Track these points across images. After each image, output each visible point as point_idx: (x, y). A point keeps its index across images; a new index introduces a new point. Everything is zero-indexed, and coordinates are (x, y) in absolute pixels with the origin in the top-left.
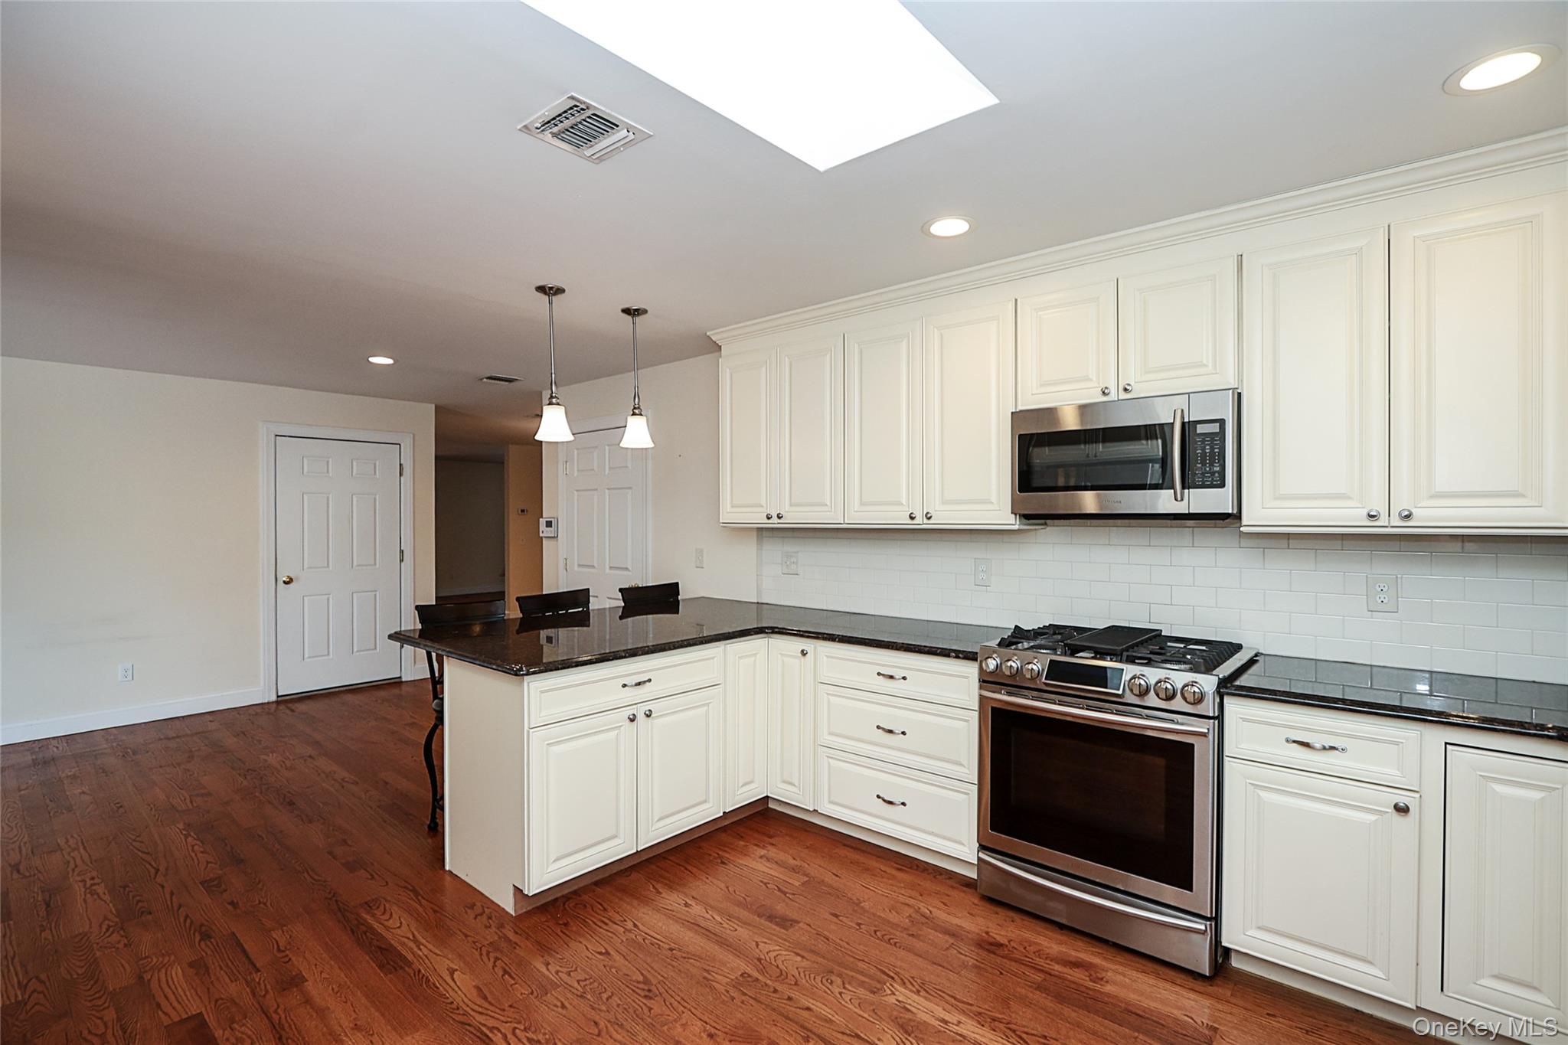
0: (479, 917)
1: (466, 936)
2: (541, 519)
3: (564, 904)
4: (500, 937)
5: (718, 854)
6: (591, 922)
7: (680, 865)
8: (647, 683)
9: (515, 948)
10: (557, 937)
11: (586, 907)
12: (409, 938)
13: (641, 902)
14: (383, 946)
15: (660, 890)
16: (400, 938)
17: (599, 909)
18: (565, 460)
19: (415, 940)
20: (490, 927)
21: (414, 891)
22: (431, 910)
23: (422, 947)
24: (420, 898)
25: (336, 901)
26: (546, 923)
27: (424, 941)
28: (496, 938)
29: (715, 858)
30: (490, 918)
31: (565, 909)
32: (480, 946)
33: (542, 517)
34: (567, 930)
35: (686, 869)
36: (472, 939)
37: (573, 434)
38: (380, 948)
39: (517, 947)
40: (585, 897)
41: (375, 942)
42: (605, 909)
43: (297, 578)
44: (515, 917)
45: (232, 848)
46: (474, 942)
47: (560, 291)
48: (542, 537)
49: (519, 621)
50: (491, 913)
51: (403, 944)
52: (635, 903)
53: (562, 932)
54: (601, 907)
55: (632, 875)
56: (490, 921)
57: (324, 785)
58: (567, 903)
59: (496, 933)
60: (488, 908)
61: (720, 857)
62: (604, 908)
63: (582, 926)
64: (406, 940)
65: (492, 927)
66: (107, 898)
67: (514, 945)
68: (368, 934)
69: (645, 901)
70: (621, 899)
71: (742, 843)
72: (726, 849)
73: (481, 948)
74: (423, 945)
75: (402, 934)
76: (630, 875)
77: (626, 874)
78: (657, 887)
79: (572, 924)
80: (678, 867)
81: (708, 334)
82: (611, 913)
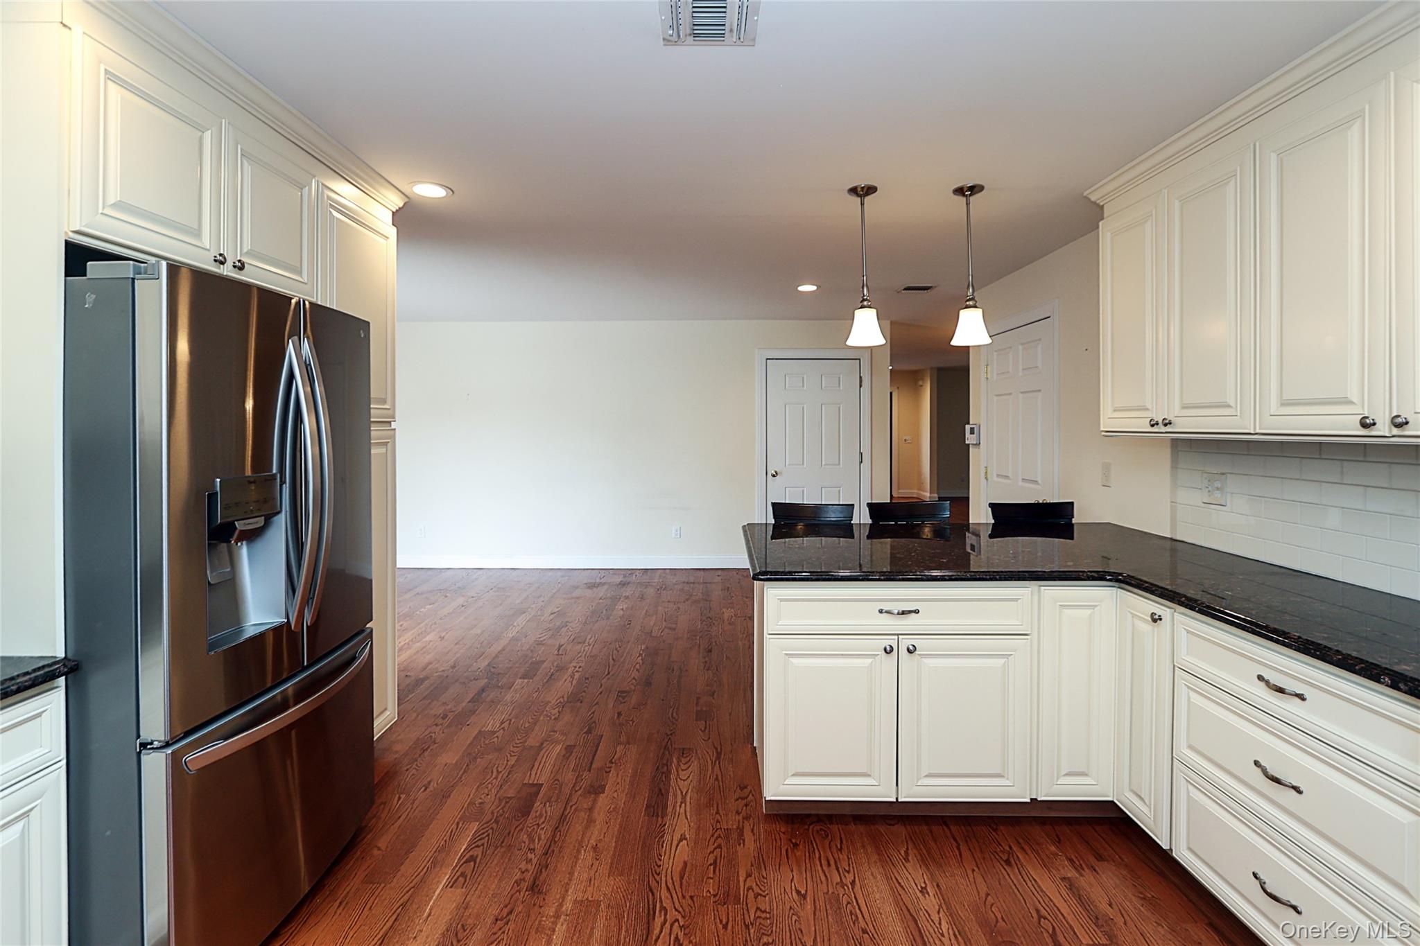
0: (740, 800)
1: (717, 813)
2: (967, 426)
3: (810, 824)
4: (738, 828)
5: (1010, 848)
6: (817, 855)
7: (955, 840)
8: (914, 614)
9: (740, 844)
10: (778, 853)
11: (827, 836)
12: (682, 793)
13: (880, 860)
14: (663, 791)
15: (910, 858)
16: (678, 790)
17: (836, 846)
18: (986, 364)
19: (684, 798)
20: (739, 814)
21: (719, 754)
22: (715, 777)
23: (683, 805)
24: (717, 762)
25: (670, 739)
26: (781, 834)
27: (688, 803)
28: (735, 827)
29: (1003, 852)
30: (746, 805)
31: (808, 830)
32: (719, 827)
33: (968, 423)
34: (792, 851)
35: (959, 849)
36: (719, 818)
37: (990, 337)
38: (660, 790)
39: (742, 845)
40: (835, 828)
41: (661, 786)
42: (841, 850)
43: (781, 473)
44: (765, 814)
45: (653, 673)
46: (718, 821)
47: (870, 190)
48: (969, 445)
49: (869, 526)
50: (752, 801)
51: (675, 796)
52: (875, 857)
53: (787, 851)
54: (839, 846)
55: (896, 826)
56: (745, 808)
57: (740, 642)
58: (814, 825)
59: (739, 821)
60: (753, 795)
61: (1011, 853)
62: (841, 847)
63: (807, 854)
64: (679, 792)
65: (741, 815)
66: (574, 682)
67: (742, 841)
68: (664, 775)
69: (885, 860)
70: (864, 847)
71: (1053, 848)
72: (1026, 847)
73: (717, 829)
74: (685, 804)
75: (681, 787)
76: (893, 825)
77: (893, 822)
78: (910, 851)
79: (801, 847)
80: (952, 840)
81: (1085, 194)
82: (843, 856)
